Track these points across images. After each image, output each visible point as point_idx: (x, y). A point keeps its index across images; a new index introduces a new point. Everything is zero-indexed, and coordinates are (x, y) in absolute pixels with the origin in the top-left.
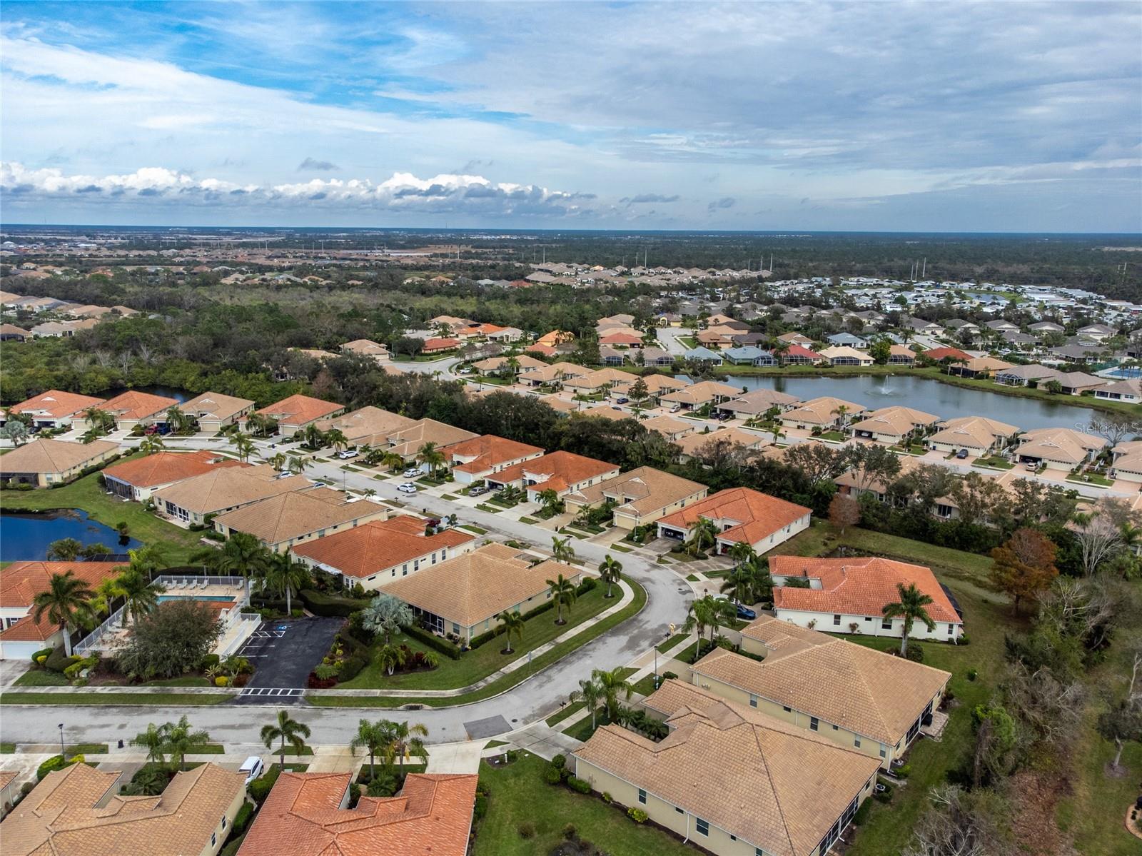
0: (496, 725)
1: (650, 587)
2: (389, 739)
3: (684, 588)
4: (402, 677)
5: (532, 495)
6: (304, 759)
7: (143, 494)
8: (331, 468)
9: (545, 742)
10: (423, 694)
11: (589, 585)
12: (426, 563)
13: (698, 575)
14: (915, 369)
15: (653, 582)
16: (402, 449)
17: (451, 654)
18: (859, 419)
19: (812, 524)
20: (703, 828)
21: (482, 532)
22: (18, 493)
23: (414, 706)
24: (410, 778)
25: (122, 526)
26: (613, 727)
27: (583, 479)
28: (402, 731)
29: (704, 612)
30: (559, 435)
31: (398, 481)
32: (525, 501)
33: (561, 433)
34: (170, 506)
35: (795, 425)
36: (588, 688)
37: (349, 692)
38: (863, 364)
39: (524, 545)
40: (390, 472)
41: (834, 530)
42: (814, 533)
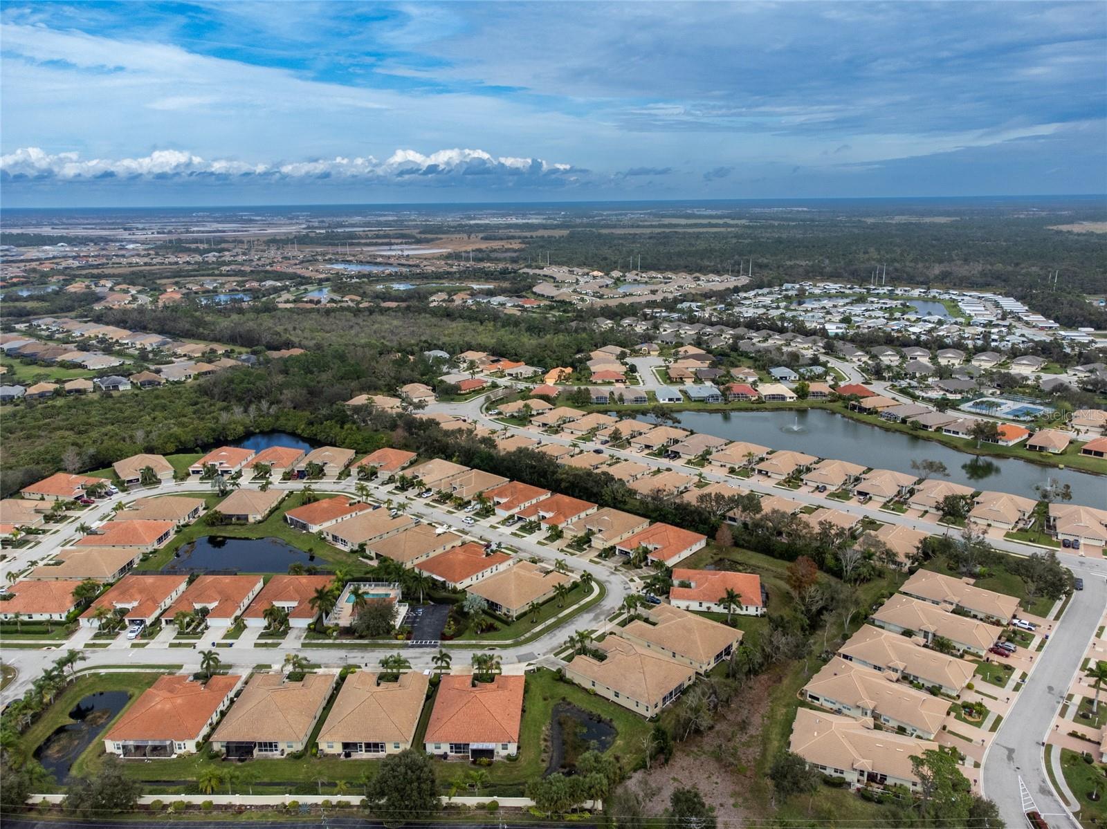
0: (531, 656)
1: (608, 586)
2: (485, 662)
3: (627, 586)
4: (484, 635)
5: (544, 526)
6: (448, 671)
7: (314, 529)
8: (418, 505)
9: (553, 663)
10: (495, 642)
11: (575, 585)
12: (488, 573)
13: (636, 578)
14: (828, 404)
15: (610, 582)
16: (462, 492)
17: (507, 623)
18: (762, 460)
19: (708, 544)
20: (617, 695)
21: (516, 552)
22: (239, 527)
23: (492, 648)
24: (496, 677)
25: (311, 550)
26: (583, 656)
27: (574, 515)
28: (491, 658)
29: (631, 601)
30: (559, 481)
31: (462, 514)
32: (540, 529)
33: (562, 480)
34: (335, 538)
35: (719, 464)
36: (572, 639)
37: (461, 642)
38: (788, 400)
39: (541, 560)
40: (456, 508)
41: (720, 548)
42: (706, 551)
